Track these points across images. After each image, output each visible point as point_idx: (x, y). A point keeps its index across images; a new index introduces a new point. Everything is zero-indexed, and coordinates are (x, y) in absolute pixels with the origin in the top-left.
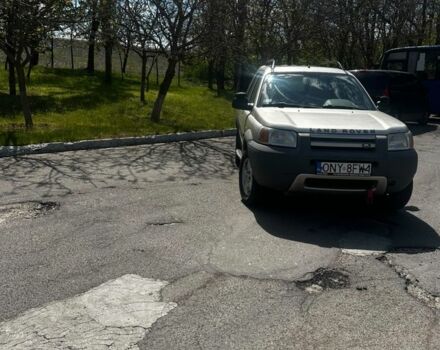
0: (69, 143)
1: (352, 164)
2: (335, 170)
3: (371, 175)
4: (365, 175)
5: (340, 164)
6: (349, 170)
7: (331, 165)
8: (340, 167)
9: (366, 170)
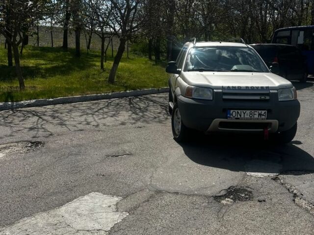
0: (51, 100)
1: (253, 111)
2: (240, 116)
3: (267, 119)
4: (263, 119)
5: (244, 111)
6: (251, 115)
7: (238, 112)
8: (244, 114)
9: (263, 115)
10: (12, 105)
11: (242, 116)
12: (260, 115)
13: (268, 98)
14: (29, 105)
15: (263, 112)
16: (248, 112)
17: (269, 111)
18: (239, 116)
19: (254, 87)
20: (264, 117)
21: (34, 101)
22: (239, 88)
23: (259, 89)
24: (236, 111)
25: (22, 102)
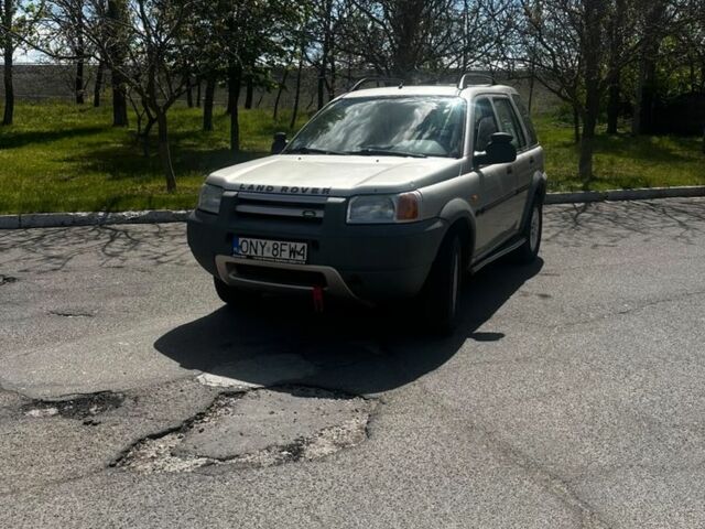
0: (182, 212)
1: (279, 243)
2: (256, 252)
3: (307, 263)
4: (298, 262)
5: (263, 242)
6: (275, 252)
7: (251, 243)
8: (263, 247)
9: (299, 254)
10: (104, 219)
11: (259, 253)
12: (293, 252)
13: (320, 214)
14: (135, 220)
15: (299, 246)
16: (270, 243)
17: (313, 245)
18: (253, 253)
19: (297, 189)
20: (300, 258)
21: (146, 212)
22: (270, 189)
23: (308, 192)
24: (249, 240)
25: (124, 214)
